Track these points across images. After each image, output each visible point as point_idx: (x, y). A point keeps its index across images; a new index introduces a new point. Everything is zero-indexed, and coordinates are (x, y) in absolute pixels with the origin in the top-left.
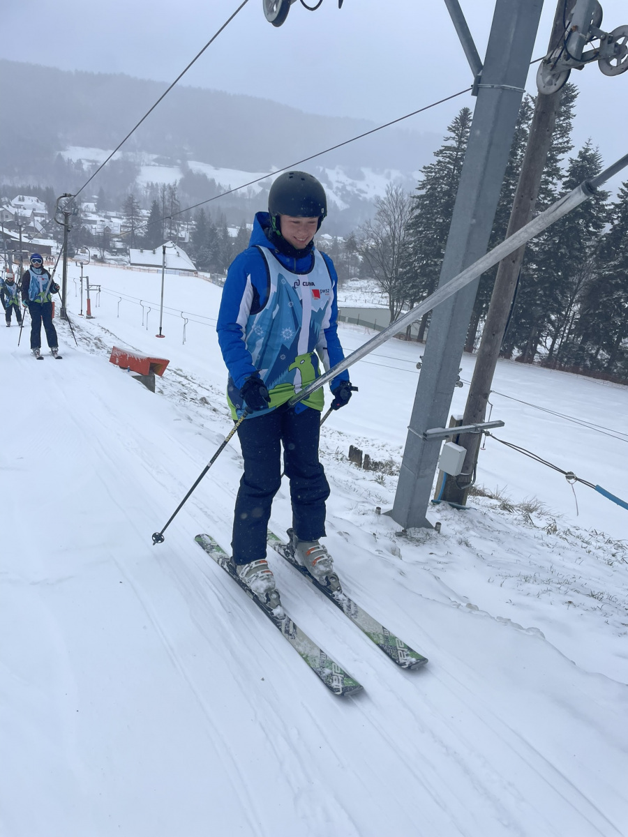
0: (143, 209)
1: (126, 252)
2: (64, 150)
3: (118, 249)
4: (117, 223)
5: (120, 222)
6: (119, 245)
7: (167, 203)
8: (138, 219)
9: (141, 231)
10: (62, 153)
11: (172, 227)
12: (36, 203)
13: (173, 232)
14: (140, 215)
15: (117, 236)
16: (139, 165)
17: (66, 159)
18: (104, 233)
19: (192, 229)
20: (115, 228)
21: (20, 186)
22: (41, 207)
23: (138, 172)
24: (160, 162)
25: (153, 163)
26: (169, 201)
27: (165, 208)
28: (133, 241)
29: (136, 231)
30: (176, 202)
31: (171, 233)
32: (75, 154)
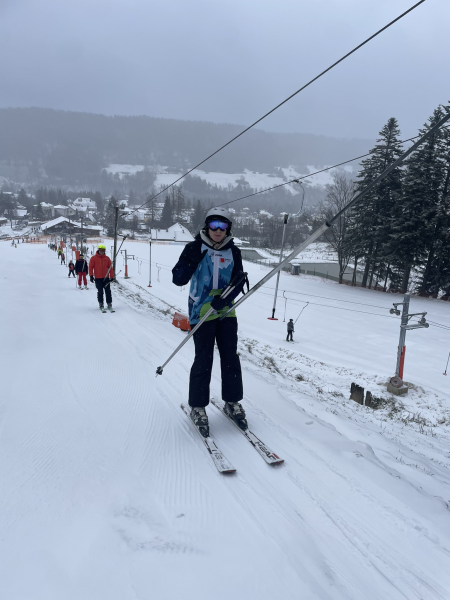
0: (159, 202)
1: (148, 231)
2: (108, 167)
3: (143, 230)
4: (142, 213)
5: (145, 212)
6: (144, 227)
7: (175, 197)
8: (156, 209)
9: (159, 217)
10: (106, 169)
11: (179, 213)
12: (90, 202)
13: (180, 216)
14: (157, 206)
15: (142, 221)
16: (156, 174)
17: (108, 173)
18: (134, 220)
19: (192, 214)
20: (141, 216)
21: (79, 192)
22: (93, 205)
23: (155, 179)
24: (169, 171)
25: (165, 172)
26: (176, 196)
27: (174, 201)
28: (153, 224)
29: (155, 218)
30: (182, 196)
31: (178, 217)
32: (115, 169)
